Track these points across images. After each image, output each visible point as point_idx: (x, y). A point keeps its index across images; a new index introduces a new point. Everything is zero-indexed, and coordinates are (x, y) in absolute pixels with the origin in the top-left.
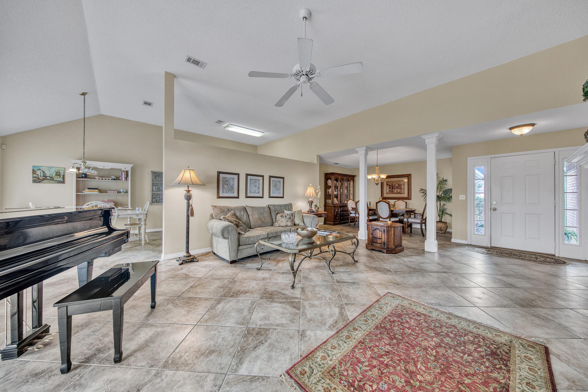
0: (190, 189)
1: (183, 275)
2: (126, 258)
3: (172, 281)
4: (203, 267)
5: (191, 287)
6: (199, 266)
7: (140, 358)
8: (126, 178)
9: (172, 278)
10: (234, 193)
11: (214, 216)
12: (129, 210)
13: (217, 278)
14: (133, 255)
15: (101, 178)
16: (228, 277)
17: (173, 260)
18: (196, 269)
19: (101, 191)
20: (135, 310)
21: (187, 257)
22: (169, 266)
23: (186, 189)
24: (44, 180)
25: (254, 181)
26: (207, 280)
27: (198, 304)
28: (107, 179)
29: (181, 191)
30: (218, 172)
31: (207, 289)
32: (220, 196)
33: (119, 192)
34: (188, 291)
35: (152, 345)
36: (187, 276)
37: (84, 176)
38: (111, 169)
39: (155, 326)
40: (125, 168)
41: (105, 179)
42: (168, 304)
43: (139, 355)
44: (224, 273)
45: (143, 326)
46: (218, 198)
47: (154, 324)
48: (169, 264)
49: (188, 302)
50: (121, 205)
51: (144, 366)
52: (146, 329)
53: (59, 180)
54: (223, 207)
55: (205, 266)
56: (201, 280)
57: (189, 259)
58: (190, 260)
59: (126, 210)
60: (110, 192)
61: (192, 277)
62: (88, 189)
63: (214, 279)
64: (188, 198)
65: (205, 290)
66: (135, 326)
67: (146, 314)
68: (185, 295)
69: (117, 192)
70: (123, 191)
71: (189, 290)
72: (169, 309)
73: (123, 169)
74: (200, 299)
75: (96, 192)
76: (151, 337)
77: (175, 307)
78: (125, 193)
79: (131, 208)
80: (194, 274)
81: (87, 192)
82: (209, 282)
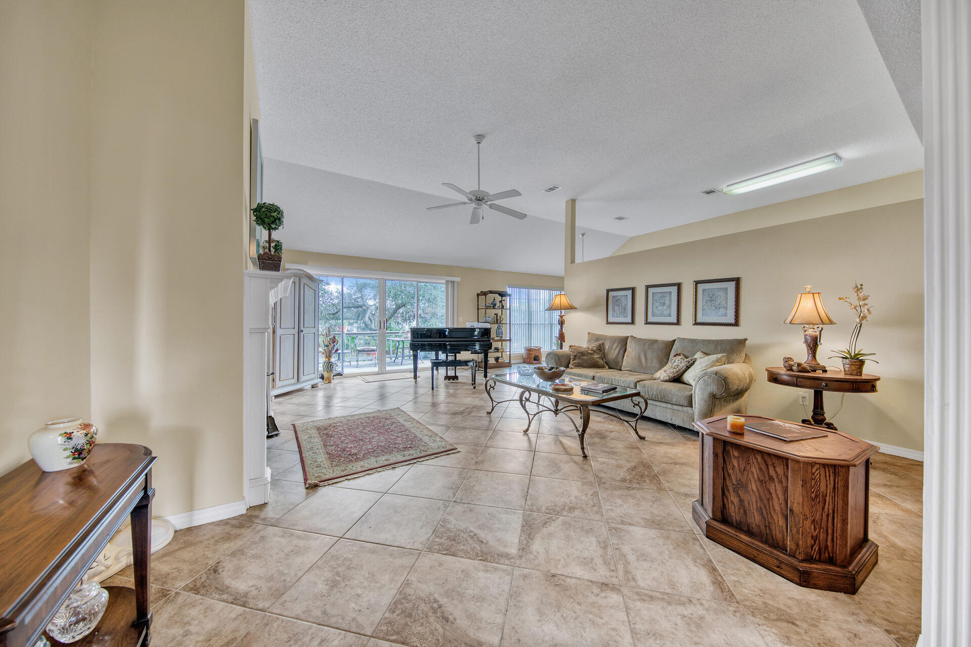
10: (627, 317)
25: (659, 295)
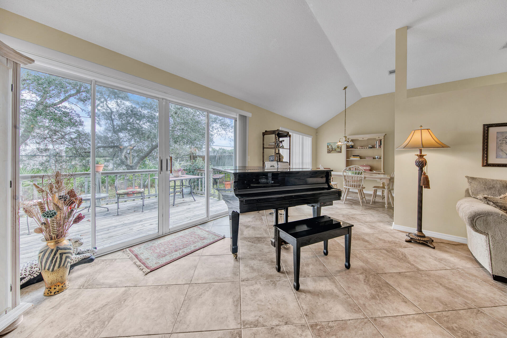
0: (423, 154)
1: (400, 254)
2: (364, 215)
3: (384, 253)
4: (436, 259)
5: (400, 273)
6: (430, 254)
7: (307, 300)
8: (380, 146)
9: (387, 251)
11: (471, 194)
12: (382, 174)
13: (447, 285)
14: (371, 214)
15: (361, 148)
16: (470, 296)
17: (403, 233)
18: (423, 256)
19: (361, 158)
20: (335, 260)
21: (418, 236)
22: (394, 237)
23: (419, 153)
24: (332, 151)
26: (427, 278)
27: (390, 298)
28: (365, 147)
29: (413, 157)
30: (484, 125)
31: (418, 289)
32: (490, 162)
33: (374, 158)
34: (392, 275)
35: (321, 299)
36: (404, 258)
37: (351, 146)
38: (368, 139)
39: (336, 285)
40: (379, 137)
41: (364, 148)
42: (361, 274)
43: (309, 297)
44: (467, 287)
45: (329, 277)
46: (483, 166)
47: (337, 282)
48: (396, 235)
49: (381, 286)
50: (376, 170)
51: (303, 309)
52: (328, 281)
53: (339, 150)
54: (493, 180)
55: (440, 260)
56: (419, 273)
57: (420, 240)
58: (421, 242)
59: (379, 174)
60: (368, 158)
61: (409, 263)
62: (353, 156)
63: (441, 284)
64: (421, 164)
65: (412, 289)
66: (325, 272)
67: (338, 269)
68: (383, 277)
69: (372, 158)
70: (377, 157)
71: (394, 274)
72: (358, 279)
73: (377, 138)
74: (398, 294)
75: (357, 158)
76: (326, 291)
77: (365, 282)
78: (379, 159)
79: (384, 173)
80: (415, 261)
81: (352, 158)
82: (429, 283)
